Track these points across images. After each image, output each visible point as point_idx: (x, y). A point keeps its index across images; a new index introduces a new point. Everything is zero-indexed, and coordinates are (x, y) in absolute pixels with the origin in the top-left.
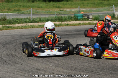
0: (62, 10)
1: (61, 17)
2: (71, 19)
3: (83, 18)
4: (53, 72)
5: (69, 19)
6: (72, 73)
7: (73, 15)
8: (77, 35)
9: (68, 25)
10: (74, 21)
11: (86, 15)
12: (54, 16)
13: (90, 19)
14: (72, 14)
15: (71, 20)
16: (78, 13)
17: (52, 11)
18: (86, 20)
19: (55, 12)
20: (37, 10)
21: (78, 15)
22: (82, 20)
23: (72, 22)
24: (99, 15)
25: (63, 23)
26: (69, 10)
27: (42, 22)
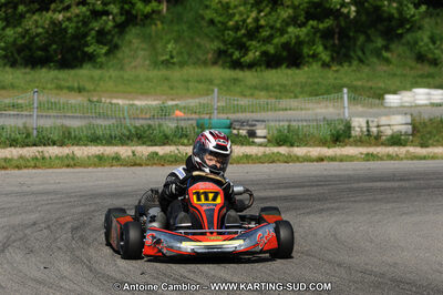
1: (149, 126)
2: (186, 136)
3: (231, 133)
7: (194, 122)
11: (242, 123)
14: (188, 119)
24: (291, 124)
27: (77, 145)
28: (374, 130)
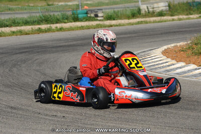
0: (50, 3)
1: (50, 16)
2: (67, 19)
3: (87, 16)
4: (38, 111)
5: (63, 18)
6: (71, 112)
7: (71, 12)
8: (79, 45)
9: (61, 29)
10: (71, 22)
11: (92, 11)
12: (38, 15)
13: (99, 18)
14: (68, 11)
15: (66, 21)
16: (79, 8)
17: (33, 6)
18: (92, 21)
19: (39, 8)
20: (8, 6)
21: (78, 11)
22: (86, 20)
23: (68, 24)
24: (115, 10)
25: (54, 26)
26: (63, 3)
27: (18, 26)
28: (151, 10)
